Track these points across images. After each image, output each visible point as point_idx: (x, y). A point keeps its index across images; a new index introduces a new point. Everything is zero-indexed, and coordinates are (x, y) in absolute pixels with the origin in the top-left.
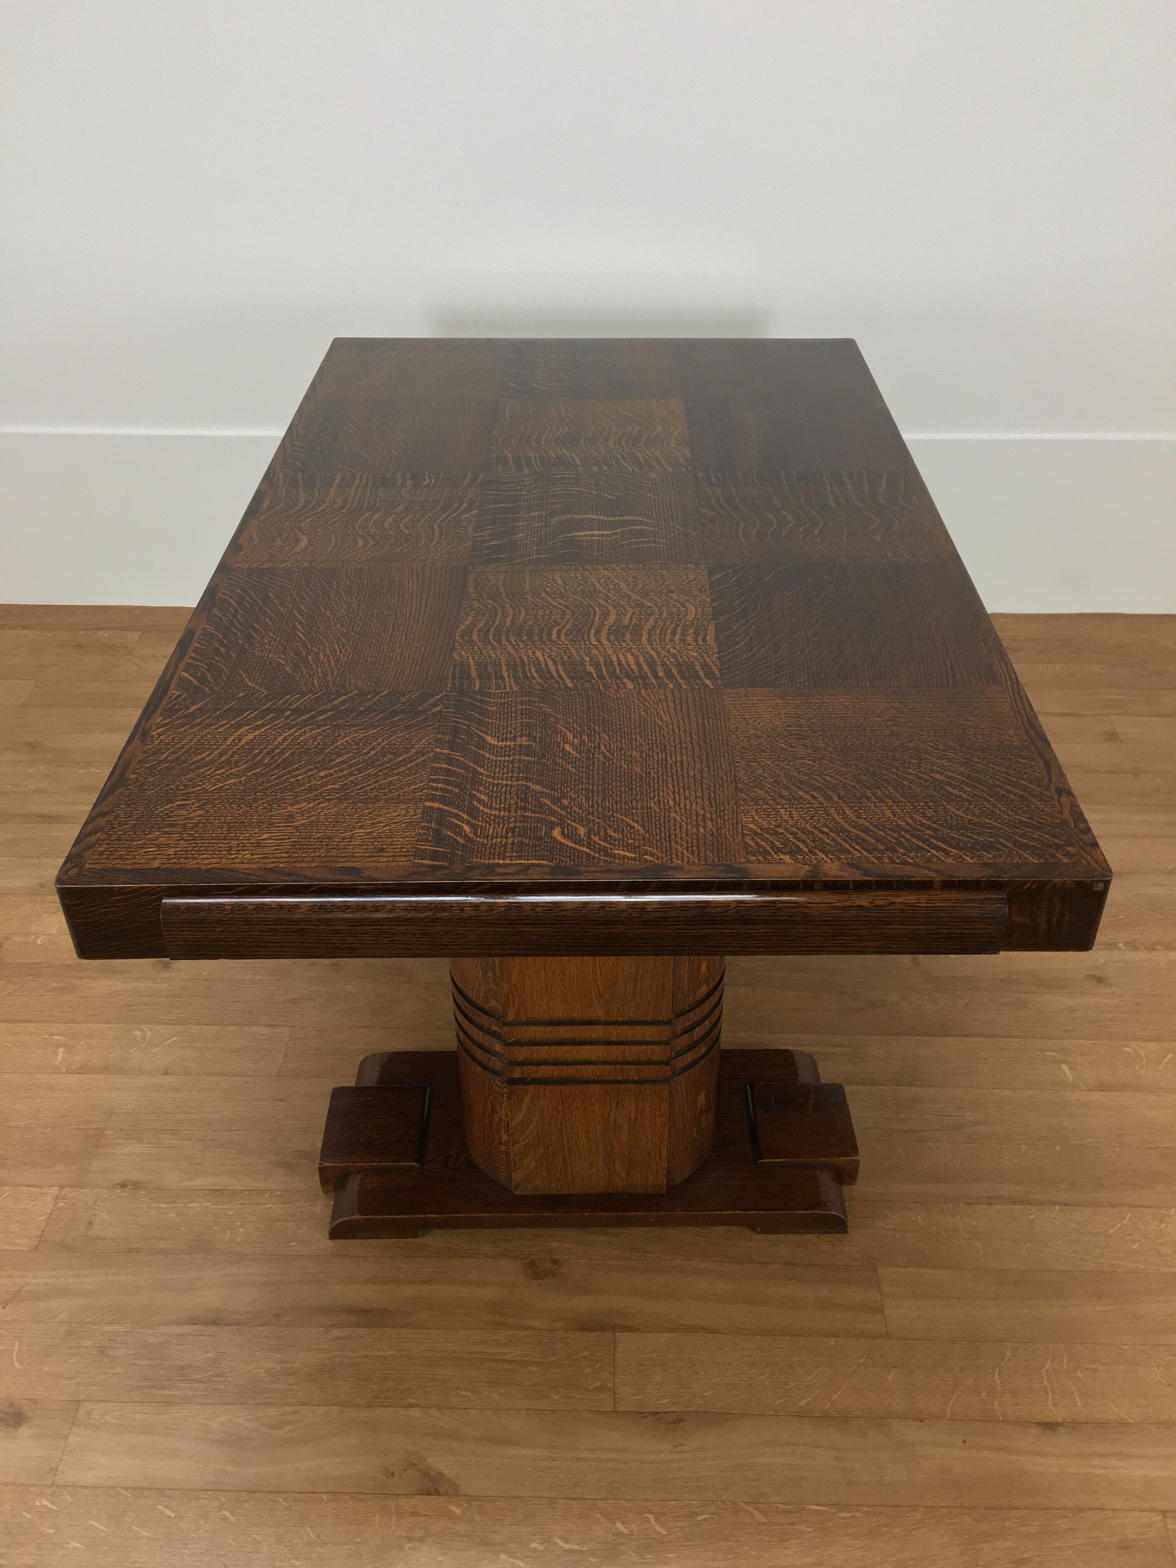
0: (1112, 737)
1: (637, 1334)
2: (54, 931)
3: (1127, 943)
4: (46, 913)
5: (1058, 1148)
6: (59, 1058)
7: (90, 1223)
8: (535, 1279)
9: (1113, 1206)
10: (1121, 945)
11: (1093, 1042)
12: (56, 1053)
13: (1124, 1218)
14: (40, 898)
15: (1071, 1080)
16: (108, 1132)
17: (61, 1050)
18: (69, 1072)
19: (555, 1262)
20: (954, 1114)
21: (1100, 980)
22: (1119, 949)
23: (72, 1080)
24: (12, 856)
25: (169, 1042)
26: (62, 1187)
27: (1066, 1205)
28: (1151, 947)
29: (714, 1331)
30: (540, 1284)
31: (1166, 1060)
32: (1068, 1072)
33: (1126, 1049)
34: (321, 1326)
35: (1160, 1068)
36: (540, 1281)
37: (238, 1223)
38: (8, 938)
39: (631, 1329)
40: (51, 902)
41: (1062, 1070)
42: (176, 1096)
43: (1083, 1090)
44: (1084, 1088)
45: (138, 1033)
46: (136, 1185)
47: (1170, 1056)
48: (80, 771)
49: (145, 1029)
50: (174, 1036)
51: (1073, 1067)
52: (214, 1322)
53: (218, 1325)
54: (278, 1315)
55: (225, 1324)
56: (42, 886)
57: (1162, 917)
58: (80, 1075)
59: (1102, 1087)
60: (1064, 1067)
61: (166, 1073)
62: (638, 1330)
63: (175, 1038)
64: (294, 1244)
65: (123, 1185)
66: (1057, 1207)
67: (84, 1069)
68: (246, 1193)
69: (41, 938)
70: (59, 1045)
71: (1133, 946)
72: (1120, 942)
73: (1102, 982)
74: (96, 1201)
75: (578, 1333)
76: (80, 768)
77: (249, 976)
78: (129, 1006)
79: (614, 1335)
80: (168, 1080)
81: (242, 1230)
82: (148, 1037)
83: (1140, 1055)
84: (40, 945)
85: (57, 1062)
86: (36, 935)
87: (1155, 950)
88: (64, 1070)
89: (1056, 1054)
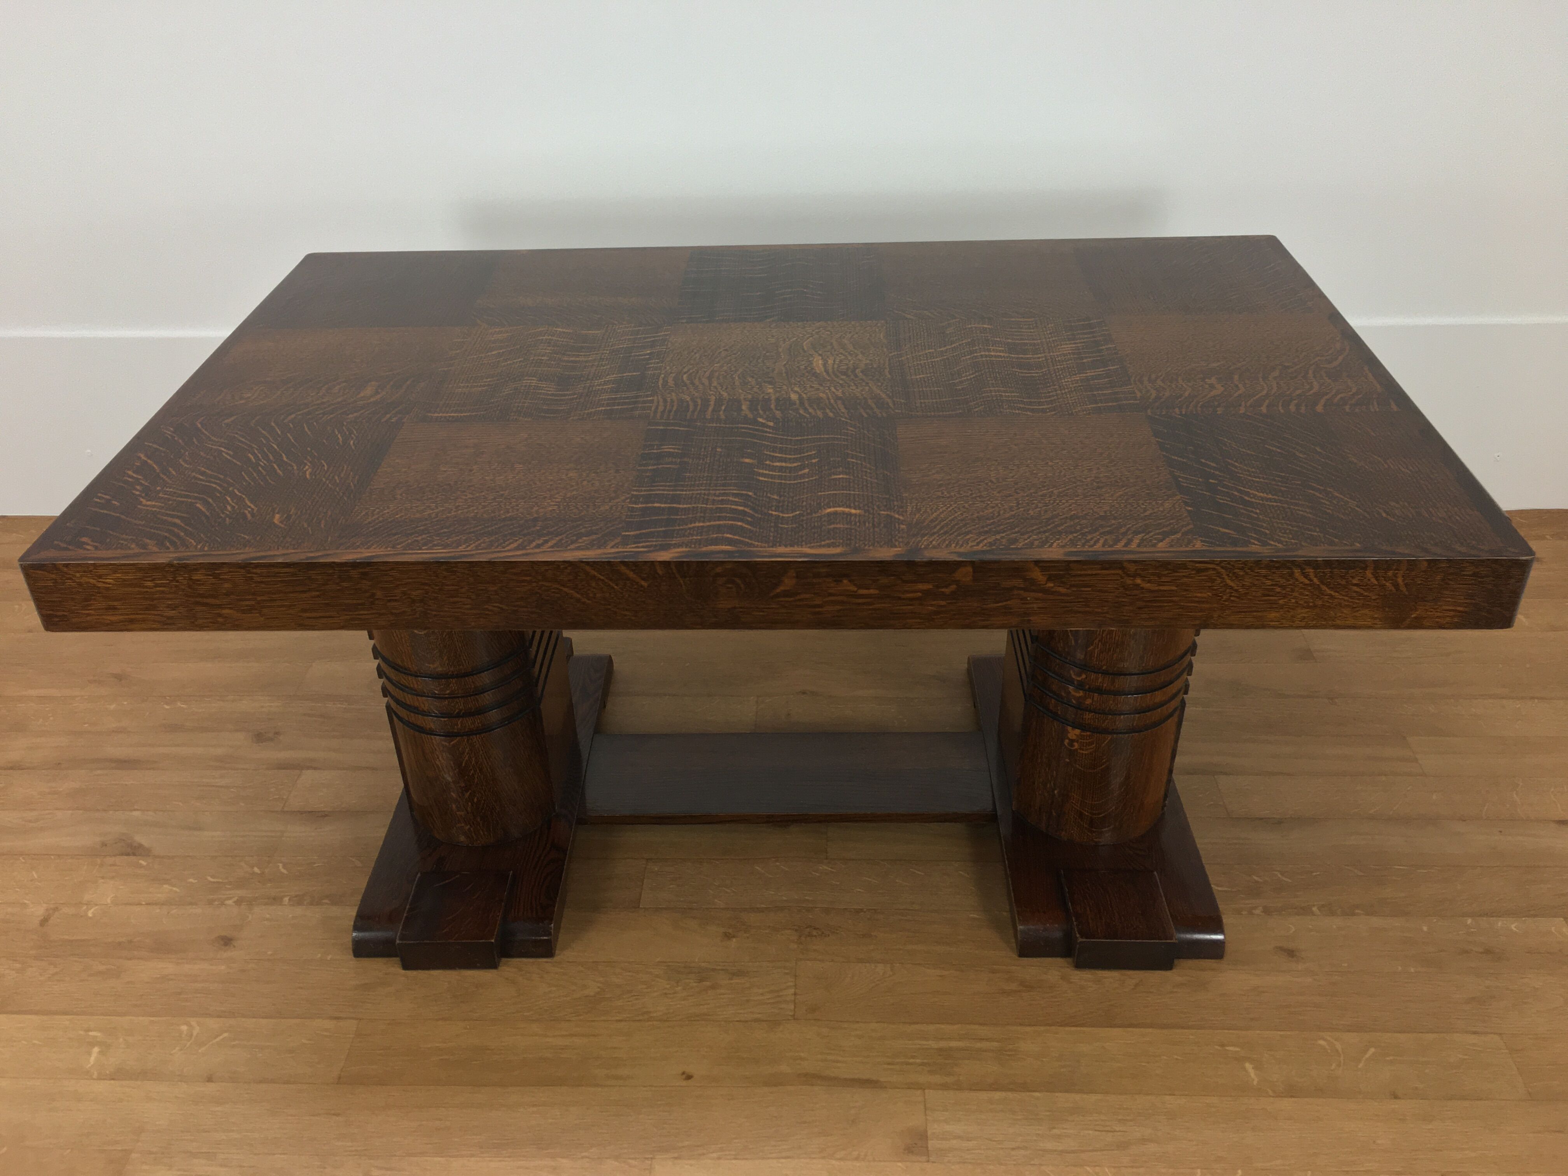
3: (1323, 906)
4: (103, 878)
6: (92, 1059)
10: (1315, 909)
11: (1282, 1033)
12: (89, 1054)
14: (99, 861)
15: (1255, 1083)
16: (134, 1156)
17: (96, 1050)
18: (101, 1077)
20: (1117, 1129)
21: (1291, 953)
23: (101, 1087)
24: (78, 809)
25: (218, 1039)
28: (1350, 911)
31: (1367, 1056)
32: (1252, 1073)
33: (1322, 1042)
35: (1360, 1066)
38: (56, 909)
40: (111, 865)
41: (1244, 1069)
42: (217, 1109)
43: (1270, 1096)
44: (1271, 1093)
45: (184, 1028)
47: (1372, 1050)
48: (167, 707)
49: (194, 1023)
50: (226, 1032)
51: (1258, 1066)
56: (104, 844)
57: (1362, 874)
58: (112, 1082)
59: (1291, 1091)
60: (1248, 1066)
61: (210, 1079)
63: (226, 1035)
67: (118, 1073)
69: (92, 910)
70: (92, 1044)
71: (1329, 910)
72: (1314, 905)
73: (1293, 956)
76: (167, 704)
77: (319, 955)
78: (180, 994)
80: (211, 1088)
82: (195, 1033)
83: (1337, 1051)
84: (90, 918)
85: (89, 1065)
86: (89, 904)
87: (1353, 914)
88: (95, 1076)
89: (1237, 1049)
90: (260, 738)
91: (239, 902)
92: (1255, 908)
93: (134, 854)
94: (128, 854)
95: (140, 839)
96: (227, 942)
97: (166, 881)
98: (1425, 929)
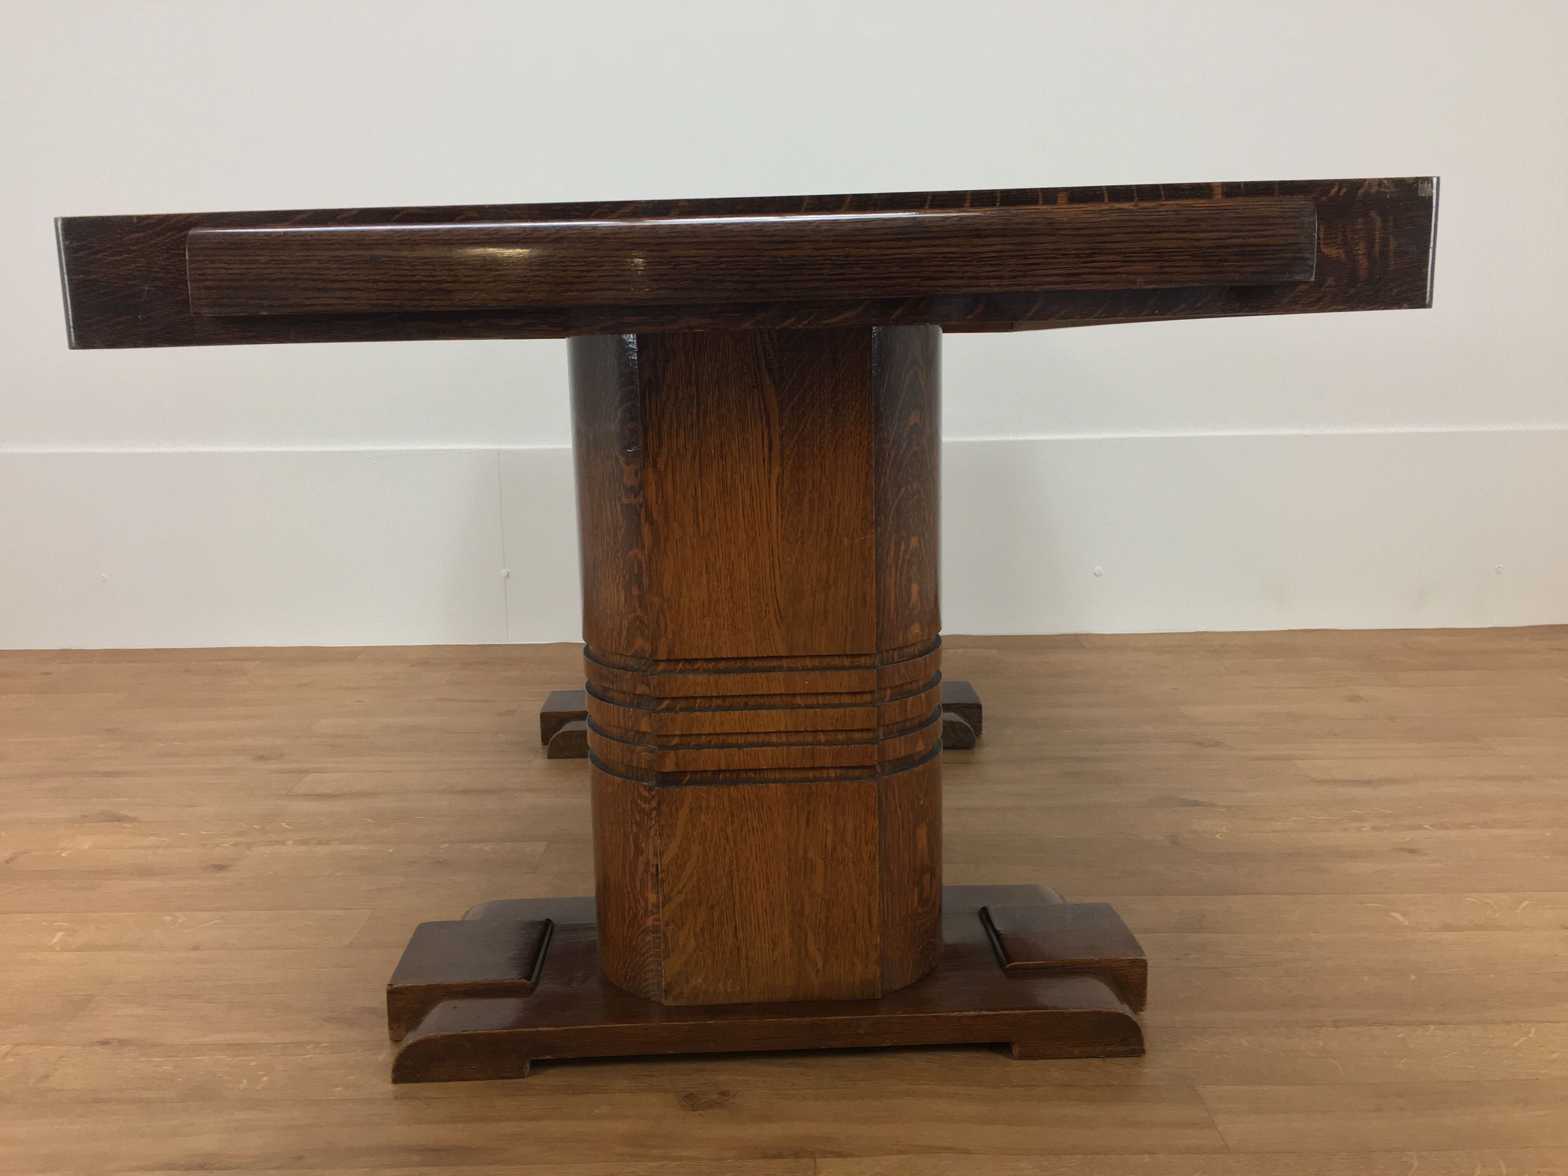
0: (1355, 699)
1: (850, 1159)
2: (86, 847)
3: (1434, 824)
4: (81, 834)
5: (1413, 977)
6: (55, 940)
7: (46, 1077)
8: (692, 1111)
9: (1509, 1023)
10: (1426, 826)
11: (1423, 895)
12: (53, 936)
13: (1529, 1033)
14: (77, 825)
15: (1407, 923)
16: (100, 998)
17: (61, 933)
18: (63, 950)
19: (723, 1093)
20: (1263, 954)
21: (1412, 851)
22: (1425, 829)
23: (67, 956)
25: (206, 924)
26: (17, 1045)
27: (1441, 1023)
28: (1467, 826)
29: (966, 1152)
30: (701, 1115)
31: (1523, 905)
32: (1401, 918)
33: (1468, 899)
34: (365, 1167)
35: (1518, 911)
36: (701, 1112)
37: (262, 1073)
38: (25, 853)
39: (840, 1155)
40: (91, 827)
41: (1392, 916)
42: (204, 967)
43: (1427, 931)
44: (1427, 929)
45: (168, 918)
46: (123, 1043)
47: (1526, 903)
49: (179, 915)
51: (1404, 914)
52: (202, 1167)
53: (206, 1169)
54: (301, 1158)
55: (217, 1169)
57: (1468, 807)
58: (77, 953)
59: (1447, 928)
60: (1393, 914)
61: (196, 948)
62: (850, 1155)
63: (216, 921)
64: (339, 1089)
65: (105, 1043)
66: (1432, 1027)
67: (86, 947)
68: (279, 1046)
69: (66, 852)
70: (60, 930)
71: (1443, 826)
72: (1425, 824)
73: (1415, 853)
74: (62, 1057)
75: (758, 1161)
78: (164, 898)
79: (815, 1161)
80: (196, 954)
81: (265, 1078)
82: (180, 921)
83: (1488, 903)
84: (64, 857)
85: (52, 943)
86: (63, 850)
87: (1470, 828)
88: (58, 949)
89: (1379, 905)
90: (261, 758)
91: (235, 845)
92: (1364, 827)
93: (119, 821)
94: (112, 821)
95: (124, 812)
96: (220, 868)
97: (153, 835)
98: (1548, 834)
